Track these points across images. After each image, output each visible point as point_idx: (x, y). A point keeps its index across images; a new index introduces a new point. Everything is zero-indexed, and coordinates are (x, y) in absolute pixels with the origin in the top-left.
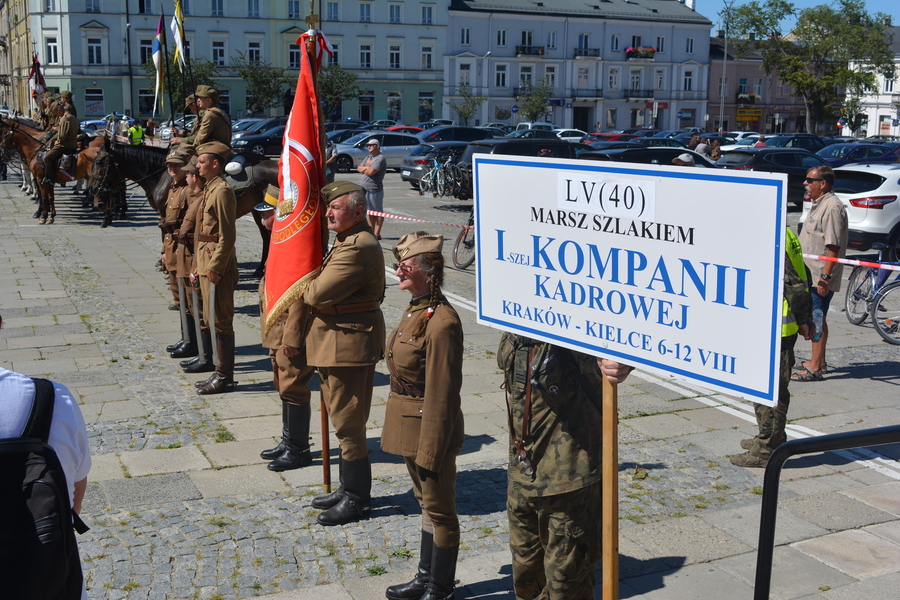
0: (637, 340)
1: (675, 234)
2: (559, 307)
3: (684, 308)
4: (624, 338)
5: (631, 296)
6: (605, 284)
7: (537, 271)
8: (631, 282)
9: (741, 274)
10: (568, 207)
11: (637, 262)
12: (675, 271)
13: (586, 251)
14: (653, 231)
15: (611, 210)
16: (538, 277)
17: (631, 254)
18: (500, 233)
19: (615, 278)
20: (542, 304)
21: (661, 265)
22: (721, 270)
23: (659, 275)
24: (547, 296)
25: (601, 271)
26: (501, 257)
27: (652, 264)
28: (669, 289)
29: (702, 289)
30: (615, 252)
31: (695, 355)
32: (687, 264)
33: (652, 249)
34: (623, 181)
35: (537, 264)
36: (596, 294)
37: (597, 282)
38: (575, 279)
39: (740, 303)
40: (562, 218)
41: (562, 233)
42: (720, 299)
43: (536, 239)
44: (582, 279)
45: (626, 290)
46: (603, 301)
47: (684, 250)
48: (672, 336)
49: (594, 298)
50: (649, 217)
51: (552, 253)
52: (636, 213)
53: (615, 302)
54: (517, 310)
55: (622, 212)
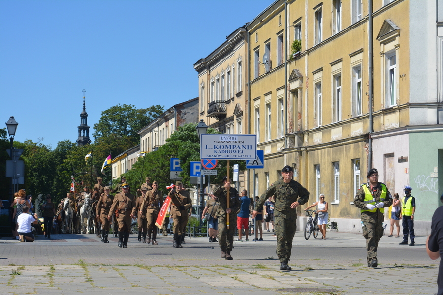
1: (241, 142)
2: (219, 154)
4: (232, 156)
5: (233, 151)
6: (229, 150)
8: (233, 149)
9: (251, 146)
11: (234, 146)
12: (241, 147)
13: (225, 146)
15: (230, 140)
16: (215, 151)
18: (206, 145)
20: (216, 154)
21: (239, 146)
22: (248, 146)
26: (206, 148)
27: (237, 146)
29: (245, 148)
30: (230, 146)
31: (244, 156)
32: (243, 146)
33: (237, 145)
34: (232, 136)
35: (215, 149)
36: (227, 151)
37: (227, 149)
38: (222, 150)
39: (251, 149)
40: (220, 142)
41: (220, 144)
44: (224, 150)
47: (243, 144)
48: (240, 155)
50: (237, 140)
51: (218, 147)
52: (234, 140)
53: (231, 152)
54: (210, 156)
55: (232, 140)
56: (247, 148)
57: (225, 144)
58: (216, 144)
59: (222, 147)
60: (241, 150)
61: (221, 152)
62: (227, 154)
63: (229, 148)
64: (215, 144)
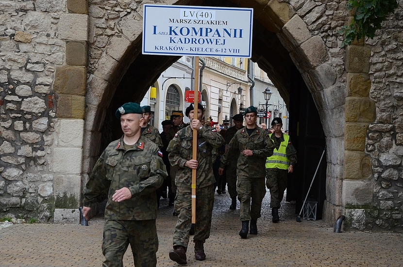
0: (208, 50)
1: (222, 23)
2: (179, 45)
3: (224, 40)
4: (204, 50)
5: (207, 39)
6: (198, 37)
7: (171, 36)
8: (207, 35)
9: (241, 30)
10: (184, 18)
11: (209, 30)
12: (221, 32)
13: (191, 30)
14: (215, 23)
15: (200, 18)
16: (171, 38)
17: (207, 29)
18: (155, 27)
19: (201, 35)
20: (172, 45)
21: (217, 30)
22: (235, 30)
23: (216, 33)
24: (174, 42)
25: (196, 34)
26: (155, 33)
27: (214, 31)
28: (219, 36)
29: (230, 35)
30: (201, 29)
31: (228, 51)
32: (225, 30)
34: (205, 11)
35: (171, 34)
36: (194, 40)
37: (194, 36)
38: (186, 37)
39: (241, 37)
40: (181, 21)
41: (180, 25)
42: (235, 36)
43: (171, 28)
44: (189, 37)
45: (205, 38)
46: (197, 42)
47: (225, 26)
48: (219, 47)
49: (193, 41)
50: (213, 19)
52: (209, 19)
53: (201, 41)
54: (161, 48)
55: (204, 18)
56: (232, 34)
57: (190, 27)
58: (174, 25)
59: (185, 31)
60: (222, 39)
61: (183, 42)
62: (194, 46)
63: (199, 34)
64: (171, 24)
